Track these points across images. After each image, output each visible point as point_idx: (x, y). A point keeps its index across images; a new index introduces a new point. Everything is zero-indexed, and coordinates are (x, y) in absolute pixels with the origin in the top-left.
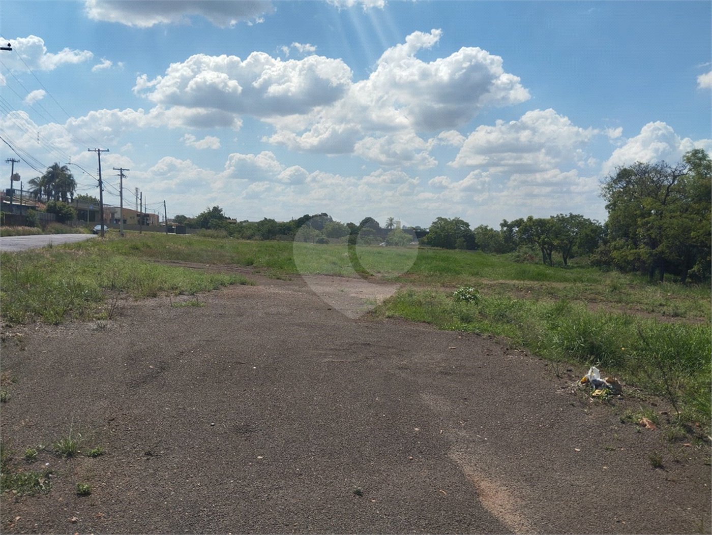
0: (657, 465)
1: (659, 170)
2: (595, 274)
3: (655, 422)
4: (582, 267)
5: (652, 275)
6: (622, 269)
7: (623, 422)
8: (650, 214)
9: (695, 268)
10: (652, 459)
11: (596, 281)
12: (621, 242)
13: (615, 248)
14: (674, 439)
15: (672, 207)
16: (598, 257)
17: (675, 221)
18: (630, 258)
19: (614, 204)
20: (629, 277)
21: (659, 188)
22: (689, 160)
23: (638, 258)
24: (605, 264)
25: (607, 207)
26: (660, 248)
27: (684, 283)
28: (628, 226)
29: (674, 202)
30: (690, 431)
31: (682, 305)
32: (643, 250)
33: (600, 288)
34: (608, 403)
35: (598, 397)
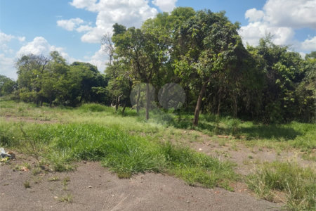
0: (27, 186)
1: (40, 58)
2: (12, 103)
3: (29, 168)
4: (6, 101)
5: (38, 104)
6: (25, 101)
7: (14, 171)
8: (36, 77)
9: (56, 100)
10: (25, 185)
11: (12, 107)
12: (24, 89)
13: (22, 92)
14: (36, 174)
15: (45, 74)
16: (14, 96)
17: (46, 80)
18: (28, 96)
19: (21, 72)
20: (28, 104)
21: (40, 66)
22: (52, 55)
23: (31, 96)
24: (17, 99)
25: (17, 73)
26: (41, 92)
27: (51, 106)
28: (27, 82)
29: (46, 72)
30: (43, 168)
31: (49, 116)
32: (34, 93)
33: (14, 110)
34: (8, 163)
35: (4, 161)
